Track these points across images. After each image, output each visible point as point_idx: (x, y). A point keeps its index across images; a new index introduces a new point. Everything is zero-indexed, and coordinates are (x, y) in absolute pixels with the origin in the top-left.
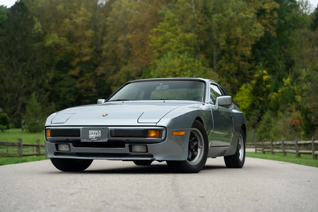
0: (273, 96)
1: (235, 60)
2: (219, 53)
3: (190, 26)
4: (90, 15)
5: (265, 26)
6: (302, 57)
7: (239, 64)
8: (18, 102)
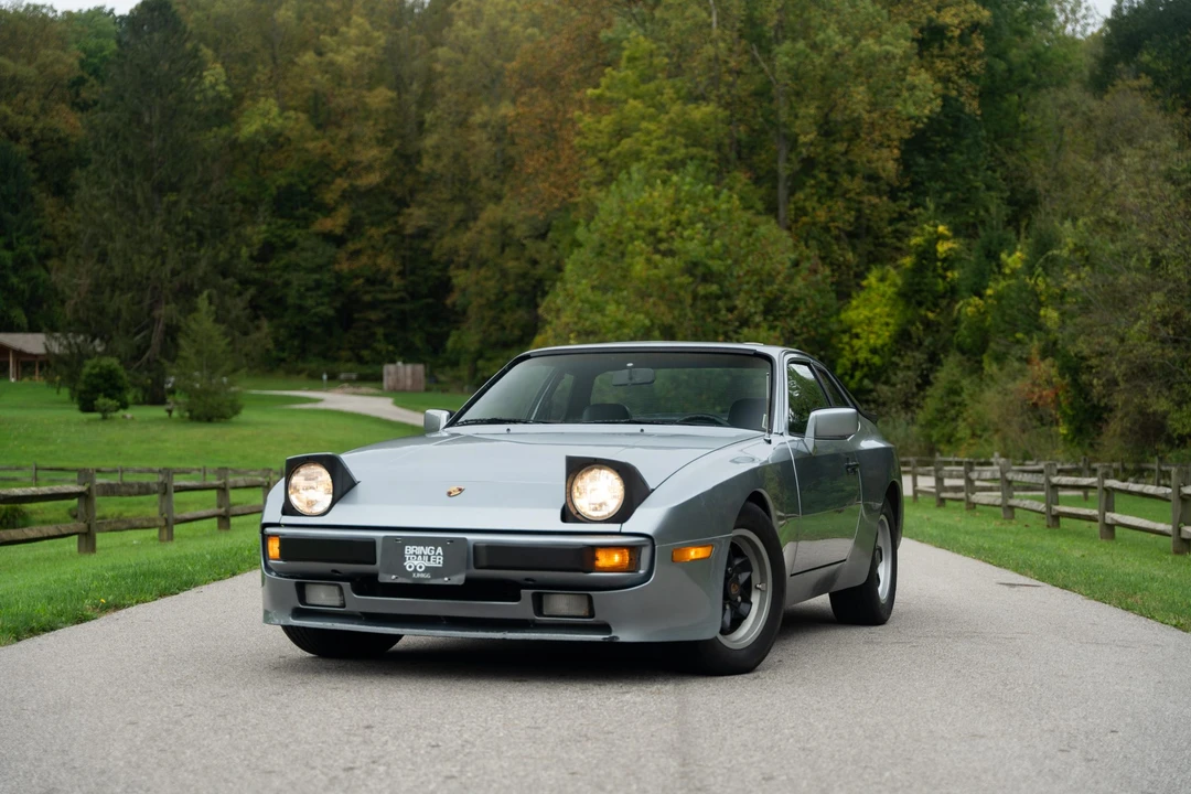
0: (969, 307)
1: (848, 191)
2: (797, 167)
3: (704, 80)
4: (381, 38)
5: (945, 80)
6: (1061, 181)
7: (860, 202)
8: (154, 321)
